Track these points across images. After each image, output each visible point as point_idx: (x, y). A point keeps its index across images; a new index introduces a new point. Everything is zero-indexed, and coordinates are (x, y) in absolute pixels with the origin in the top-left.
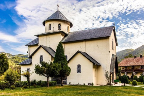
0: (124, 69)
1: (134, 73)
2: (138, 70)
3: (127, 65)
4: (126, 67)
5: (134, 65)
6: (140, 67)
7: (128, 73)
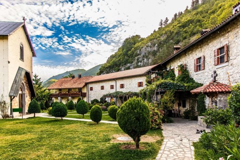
0: (58, 93)
1: (70, 98)
2: (74, 94)
3: (61, 88)
4: (60, 90)
5: (69, 87)
6: (77, 90)
7: (62, 98)
